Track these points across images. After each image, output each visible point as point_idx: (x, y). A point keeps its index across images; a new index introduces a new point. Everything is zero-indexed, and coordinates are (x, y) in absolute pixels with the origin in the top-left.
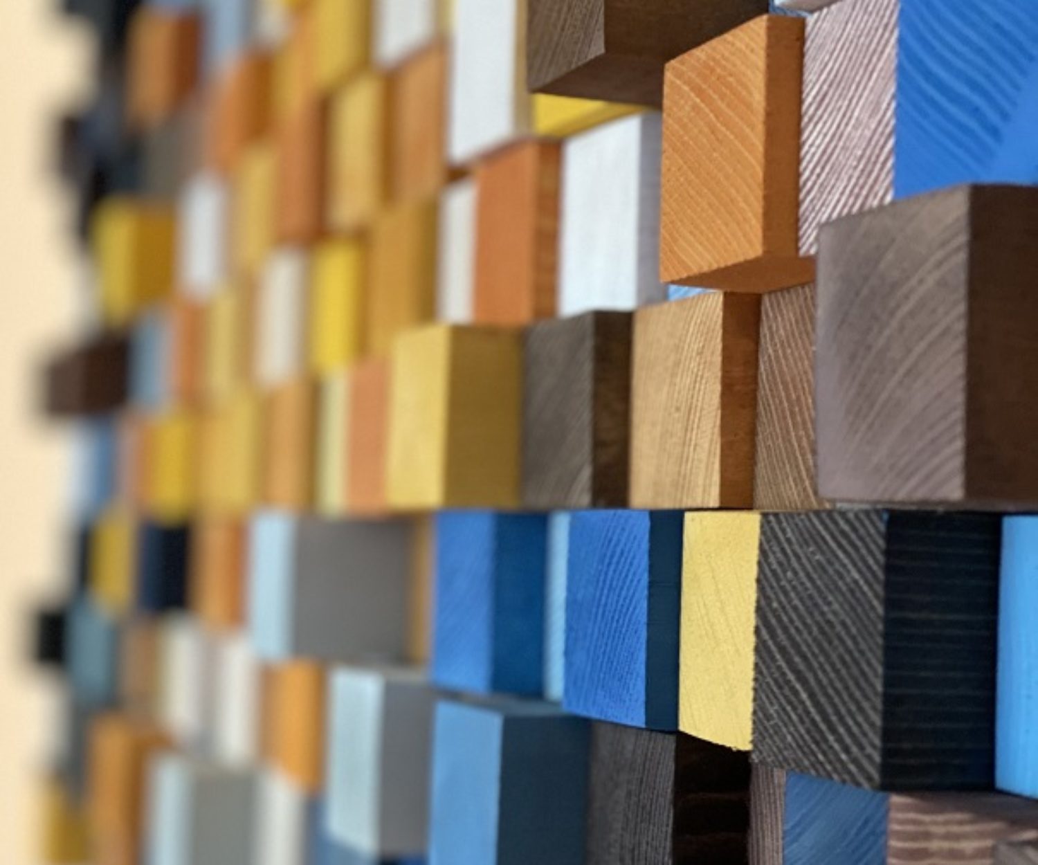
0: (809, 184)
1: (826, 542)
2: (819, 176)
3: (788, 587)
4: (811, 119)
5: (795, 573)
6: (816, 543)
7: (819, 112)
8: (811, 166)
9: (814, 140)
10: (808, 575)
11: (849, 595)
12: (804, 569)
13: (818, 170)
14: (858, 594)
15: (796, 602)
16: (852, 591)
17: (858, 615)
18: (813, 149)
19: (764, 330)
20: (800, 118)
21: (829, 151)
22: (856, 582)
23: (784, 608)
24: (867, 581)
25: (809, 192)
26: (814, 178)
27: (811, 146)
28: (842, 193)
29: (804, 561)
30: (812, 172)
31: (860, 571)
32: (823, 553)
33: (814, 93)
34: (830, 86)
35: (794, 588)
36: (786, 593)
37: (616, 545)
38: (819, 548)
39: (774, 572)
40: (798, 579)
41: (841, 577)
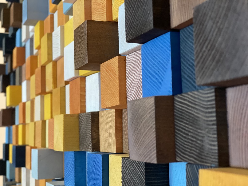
0: (128, 90)
1: (134, 165)
2: (130, 88)
3: (127, 174)
4: (128, 77)
5: (129, 171)
6: (132, 165)
7: (129, 75)
8: (128, 86)
9: (129, 81)
10: (131, 172)
11: (139, 177)
12: (130, 170)
13: (130, 87)
14: (140, 177)
15: (129, 177)
16: (139, 176)
17: (140, 182)
18: (128, 83)
19: (123, 117)
20: (126, 76)
21: (131, 83)
22: (140, 174)
23: (127, 178)
24: (142, 174)
25: (128, 91)
26: (129, 89)
27: (128, 82)
28: (134, 92)
29: (130, 168)
30: (129, 87)
31: (140, 172)
32: (133, 168)
33: (128, 71)
34: (131, 70)
35: (128, 174)
36: (127, 175)
37: (96, 161)
38: (133, 166)
39: (125, 171)
40: (129, 172)
41: (137, 173)
